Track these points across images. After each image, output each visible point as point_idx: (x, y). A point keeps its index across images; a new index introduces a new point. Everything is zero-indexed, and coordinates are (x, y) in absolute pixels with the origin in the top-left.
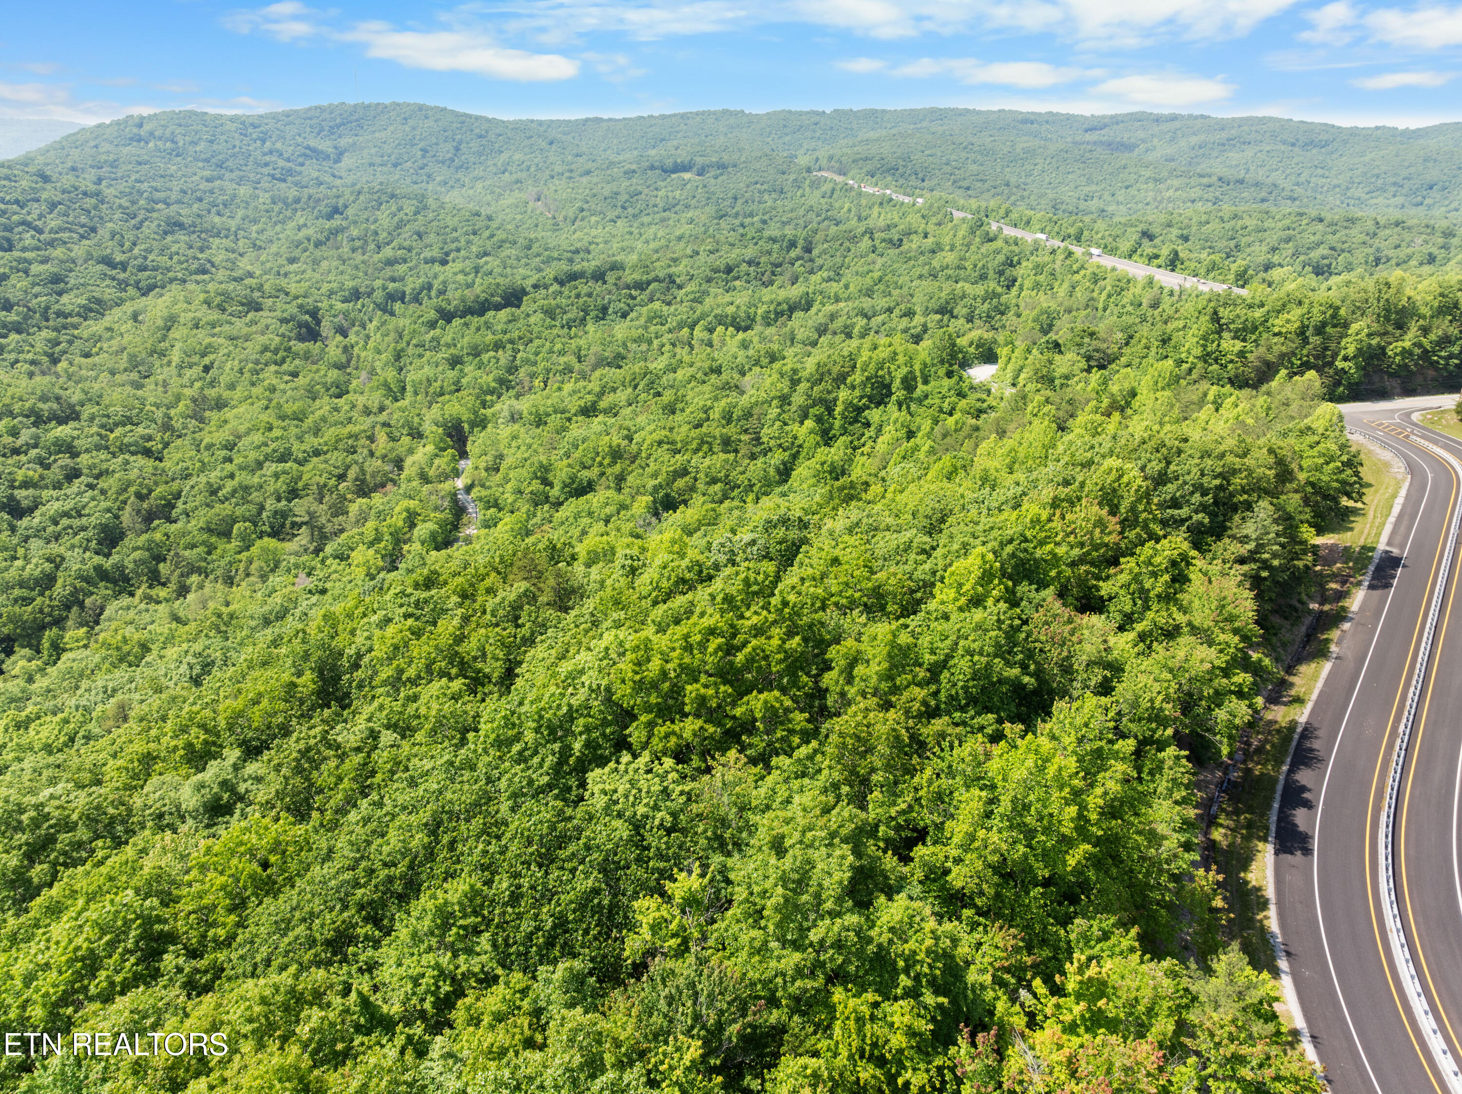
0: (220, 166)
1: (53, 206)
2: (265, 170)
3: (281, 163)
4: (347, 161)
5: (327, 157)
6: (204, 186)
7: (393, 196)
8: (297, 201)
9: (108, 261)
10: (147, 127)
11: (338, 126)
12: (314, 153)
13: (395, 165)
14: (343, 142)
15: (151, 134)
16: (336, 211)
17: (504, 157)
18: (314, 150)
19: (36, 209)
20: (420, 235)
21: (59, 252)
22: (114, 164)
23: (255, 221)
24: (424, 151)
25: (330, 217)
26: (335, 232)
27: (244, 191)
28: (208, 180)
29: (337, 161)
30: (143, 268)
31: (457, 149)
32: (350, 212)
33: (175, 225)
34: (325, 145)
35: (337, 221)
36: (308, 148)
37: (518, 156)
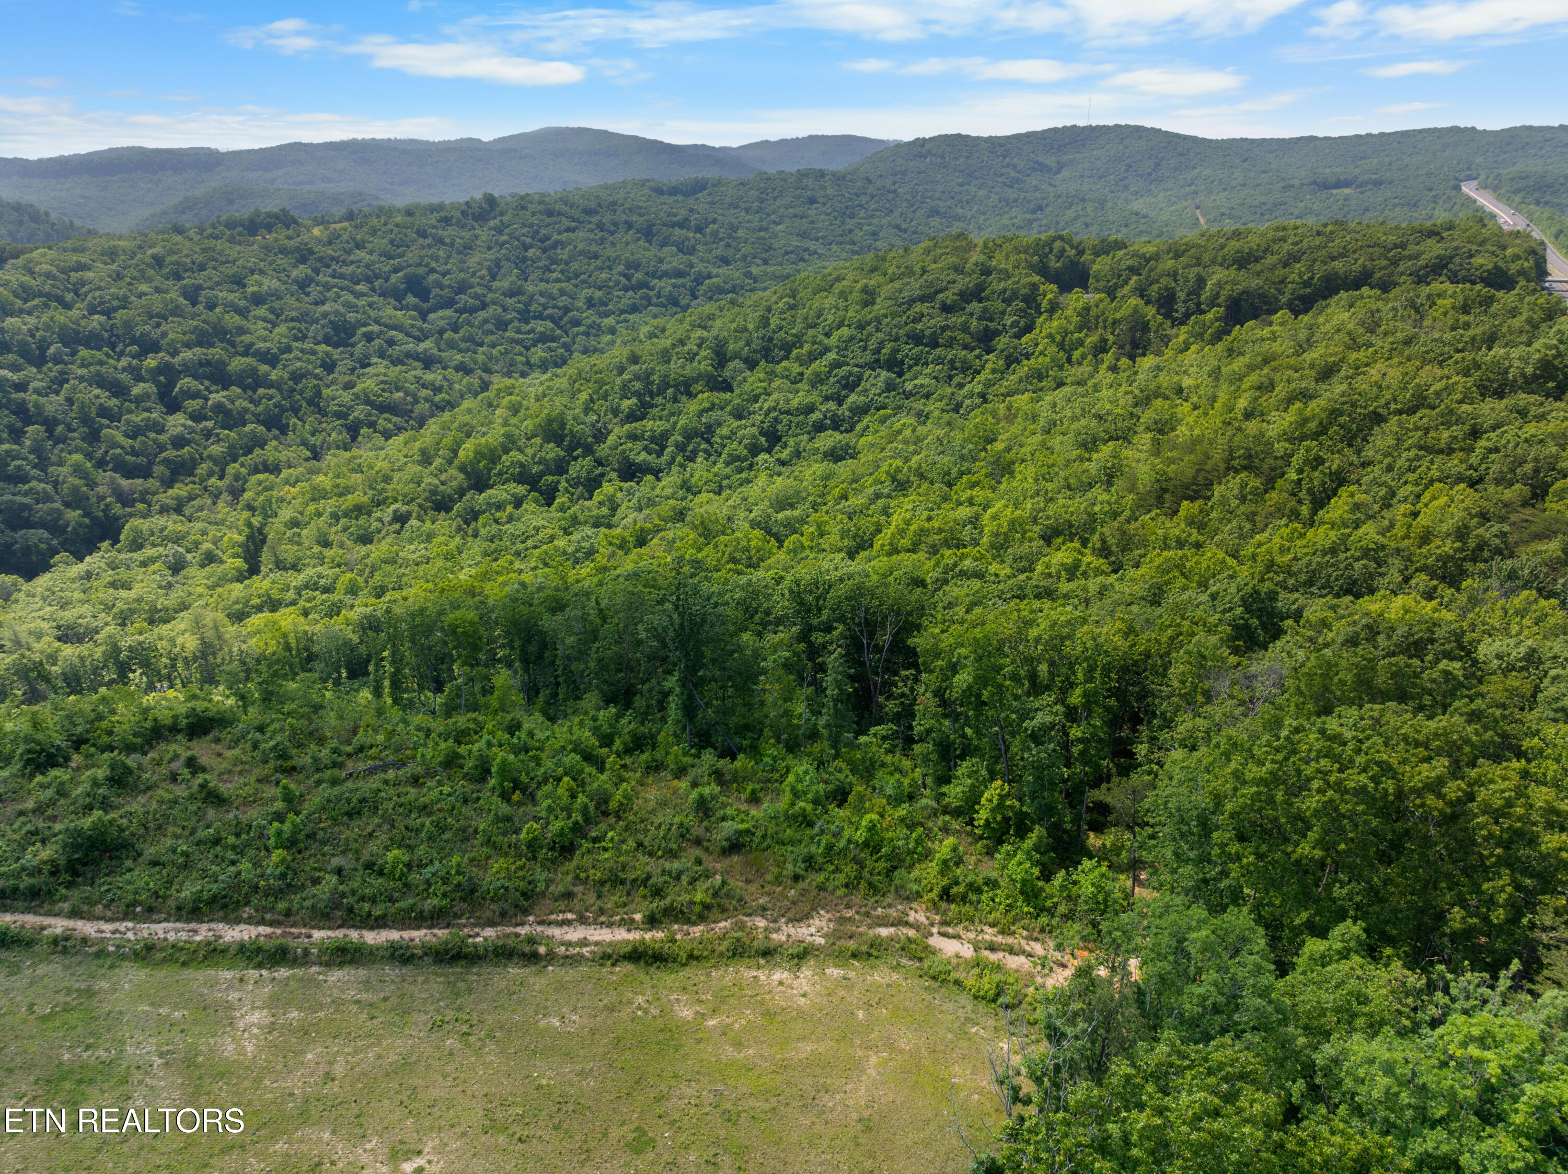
0: (970, 175)
1: (873, 197)
2: (1000, 179)
3: (1013, 174)
4: (1065, 173)
5: (1050, 170)
6: (957, 189)
7: (1083, 200)
8: (1016, 200)
9: (898, 227)
10: (927, 147)
11: (1065, 146)
12: (1041, 167)
14: (1065, 158)
15: (929, 151)
16: (1040, 208)
17: (1195, 172)
18: (1040, 164)
19: (864, 199)
20: (1087, 225)
21: (875, 221)
22: (904, 173)
24: (1129, 166)
27: (981, 193)
28: (961, 185)
29: (1058, 172)
30: (915, 233)
31: (1157, 165)
33: (935, 212)
34: (1051, 161)
36: (1037, 163)
37: (1207, 172)
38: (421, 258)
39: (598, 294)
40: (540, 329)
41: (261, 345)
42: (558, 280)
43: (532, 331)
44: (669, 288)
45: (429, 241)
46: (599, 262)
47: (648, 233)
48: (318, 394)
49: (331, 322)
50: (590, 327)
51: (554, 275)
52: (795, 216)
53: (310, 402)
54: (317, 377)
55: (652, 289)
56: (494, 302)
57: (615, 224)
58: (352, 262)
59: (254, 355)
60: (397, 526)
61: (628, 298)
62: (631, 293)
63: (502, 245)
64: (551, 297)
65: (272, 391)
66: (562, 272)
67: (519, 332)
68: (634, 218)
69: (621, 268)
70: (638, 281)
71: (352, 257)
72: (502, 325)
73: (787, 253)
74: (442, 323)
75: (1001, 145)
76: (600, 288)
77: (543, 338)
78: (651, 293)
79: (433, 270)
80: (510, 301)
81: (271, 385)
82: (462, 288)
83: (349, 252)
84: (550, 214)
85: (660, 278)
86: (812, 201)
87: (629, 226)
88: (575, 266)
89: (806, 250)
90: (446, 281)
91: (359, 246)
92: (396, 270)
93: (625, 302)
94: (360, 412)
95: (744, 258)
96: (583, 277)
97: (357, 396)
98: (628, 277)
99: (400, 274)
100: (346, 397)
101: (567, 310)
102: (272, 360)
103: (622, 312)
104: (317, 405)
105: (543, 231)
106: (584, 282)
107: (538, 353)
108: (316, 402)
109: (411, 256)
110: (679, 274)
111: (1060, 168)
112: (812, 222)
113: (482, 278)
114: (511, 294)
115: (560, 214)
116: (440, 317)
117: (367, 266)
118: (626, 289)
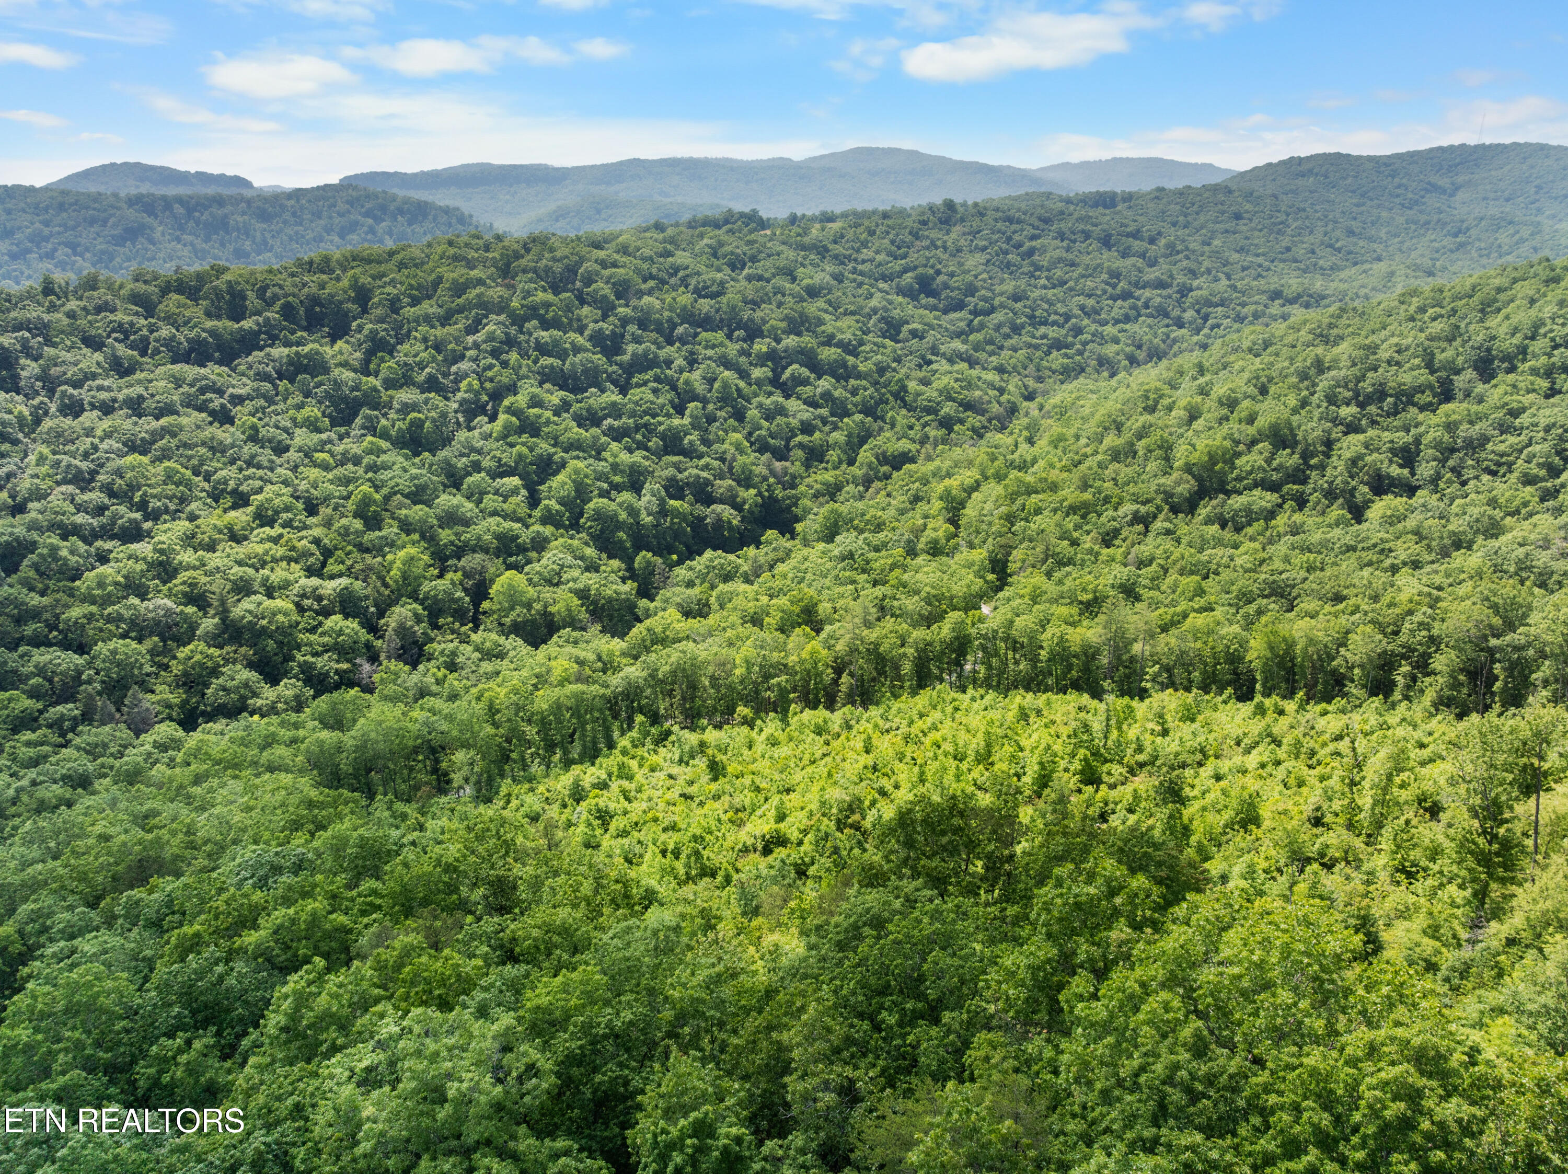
0: (1362, 196)
2: (1398, 200)
3: (1410, 195)
4: (1461, 196)
5: (1444, 191)
10: (1306, 166)
11: (1457, 165)
12: (1434, 188)
13: (1507, 200)
14: (1460, 179)
15: (1310, 171)
18: (1433, 185)
23: (1396, 236)
24: (1539, 188)
25: (1456, 235)
26: (1461, 245)
28: (1358, 205)
29: (1451, 195)
32: (1473, 232)
34: (1444, 182)
35: (1461, 239)
36: (1429, 183)
38: (928, 259)
39: (1091, 302)
40: (1051, 335)
41: (840, 336)
42: (1045, 287)
43: (1044, 337)
44: (1159, 299)
45: (926, 243)
46: (1080, 270)
47: (1106, 242)
48: (904, 388)
49: (883, 318)
50: (1093, 335)
51: (1043, 281)
52: (1227, 231)
53: (896, 396)
54: (894, 370)
55: (1138, 299)
56: (1002, 306)
57: (1073, 233)
58: (864, 262)
59: (837, 345)
60: (1140, 528)
61: (1120, 308)
62: (1119, 302)
63: (983, 249)
64: (1051, 304)
65: (864, 382)
66: (1048, 278)
67: (1034, 337)
68: (1089, 227)
69: (1105, 276)
70: (1123, 290)
71: (861, 257)
72: (1017, 329)
73: (1244, 269)
74: (962, 324)
75: (1386, 165)
76: (1089, 296)
77: (1058, 345)
78: (1140, 304)
79: (938, 273)
80: (1019, 305)
81: (859, 376)
82: (971, 290)
83: (858, 251)
84: (1010, 220)
85: (1144, 287)
86: (1238, 217)
87: (1087, 235)
88: (1058, 273)
89: (1260, 266)
90: (953, 282)
91: (865, 244)
92: (905, 271)
93: (1116, 312)
94: (948, 409)
95: (1209, 271)
96: (1071, 284)
97: (941, 392)
98: (1114, 287)
99: (909, 274)
100: (930, 393)
101: (1067, 317)
102: (854, 353)
103: (1117, 322)
104: (903, 400)
105: (1016, 237)
106: (1071, 289)
107: (1057, 359)
108: (900, 396)
109: (914, 257)
110: (1160, 285)
111: (1457, 188)
112: (1247, 238)
113: (984, 281)
114: (1016, 298)
115: (1019, 222)
116: (959, 319)
117: (880, 264)
118: (1114, 298)
